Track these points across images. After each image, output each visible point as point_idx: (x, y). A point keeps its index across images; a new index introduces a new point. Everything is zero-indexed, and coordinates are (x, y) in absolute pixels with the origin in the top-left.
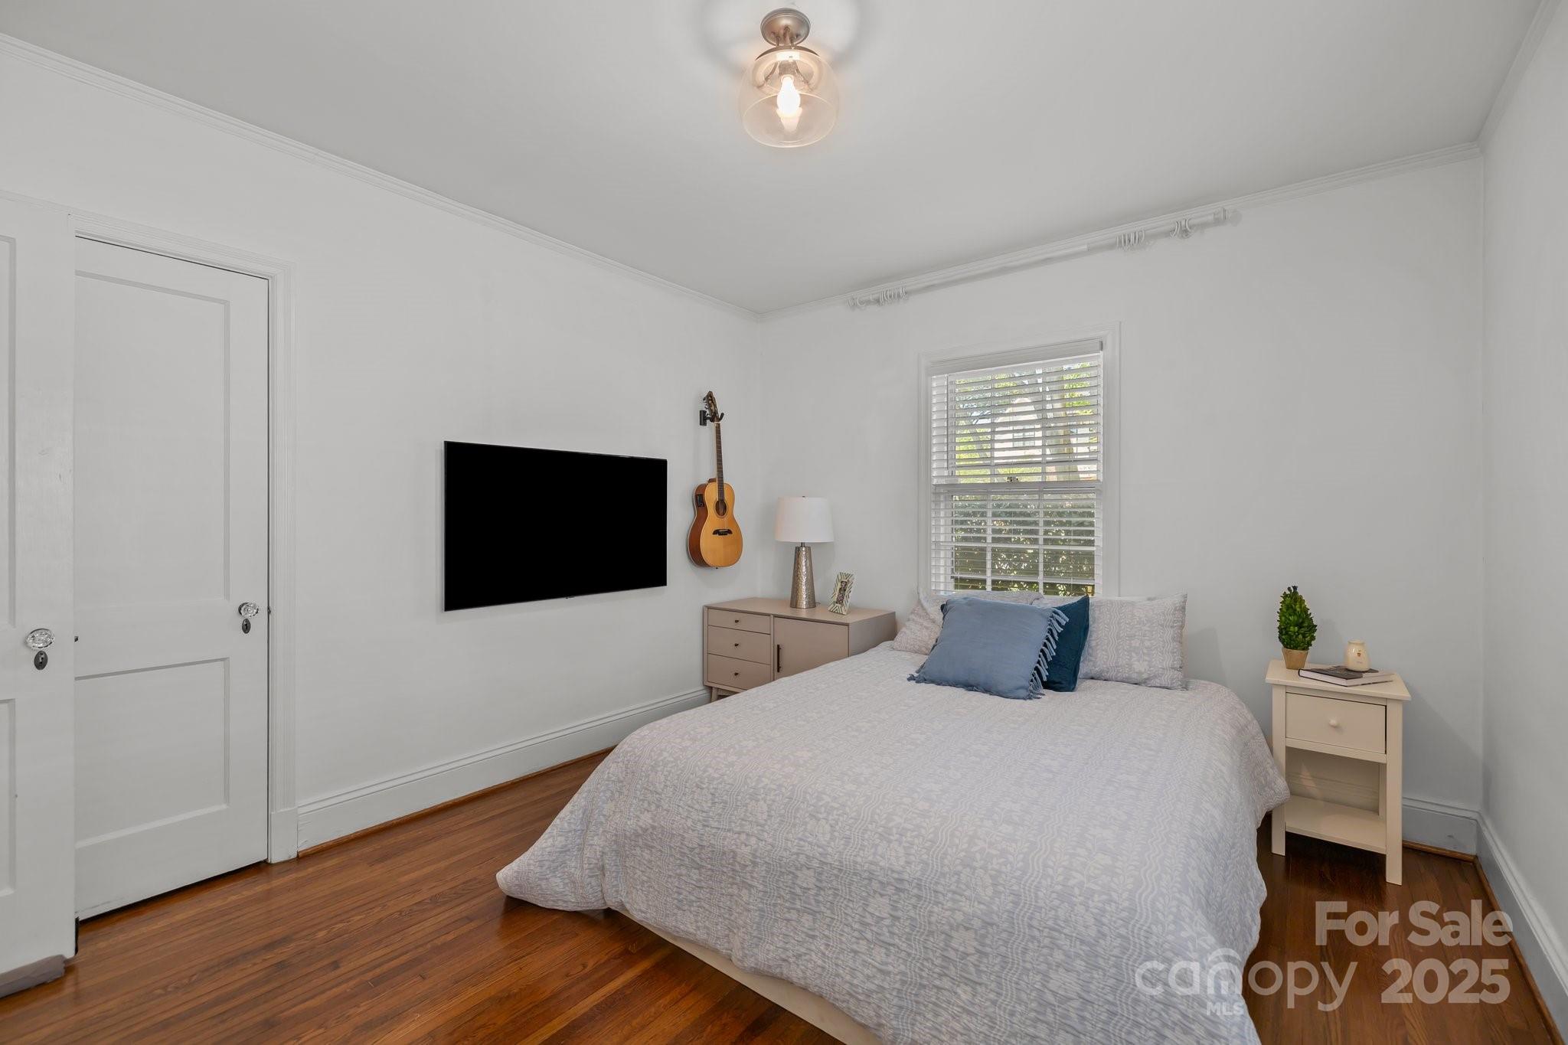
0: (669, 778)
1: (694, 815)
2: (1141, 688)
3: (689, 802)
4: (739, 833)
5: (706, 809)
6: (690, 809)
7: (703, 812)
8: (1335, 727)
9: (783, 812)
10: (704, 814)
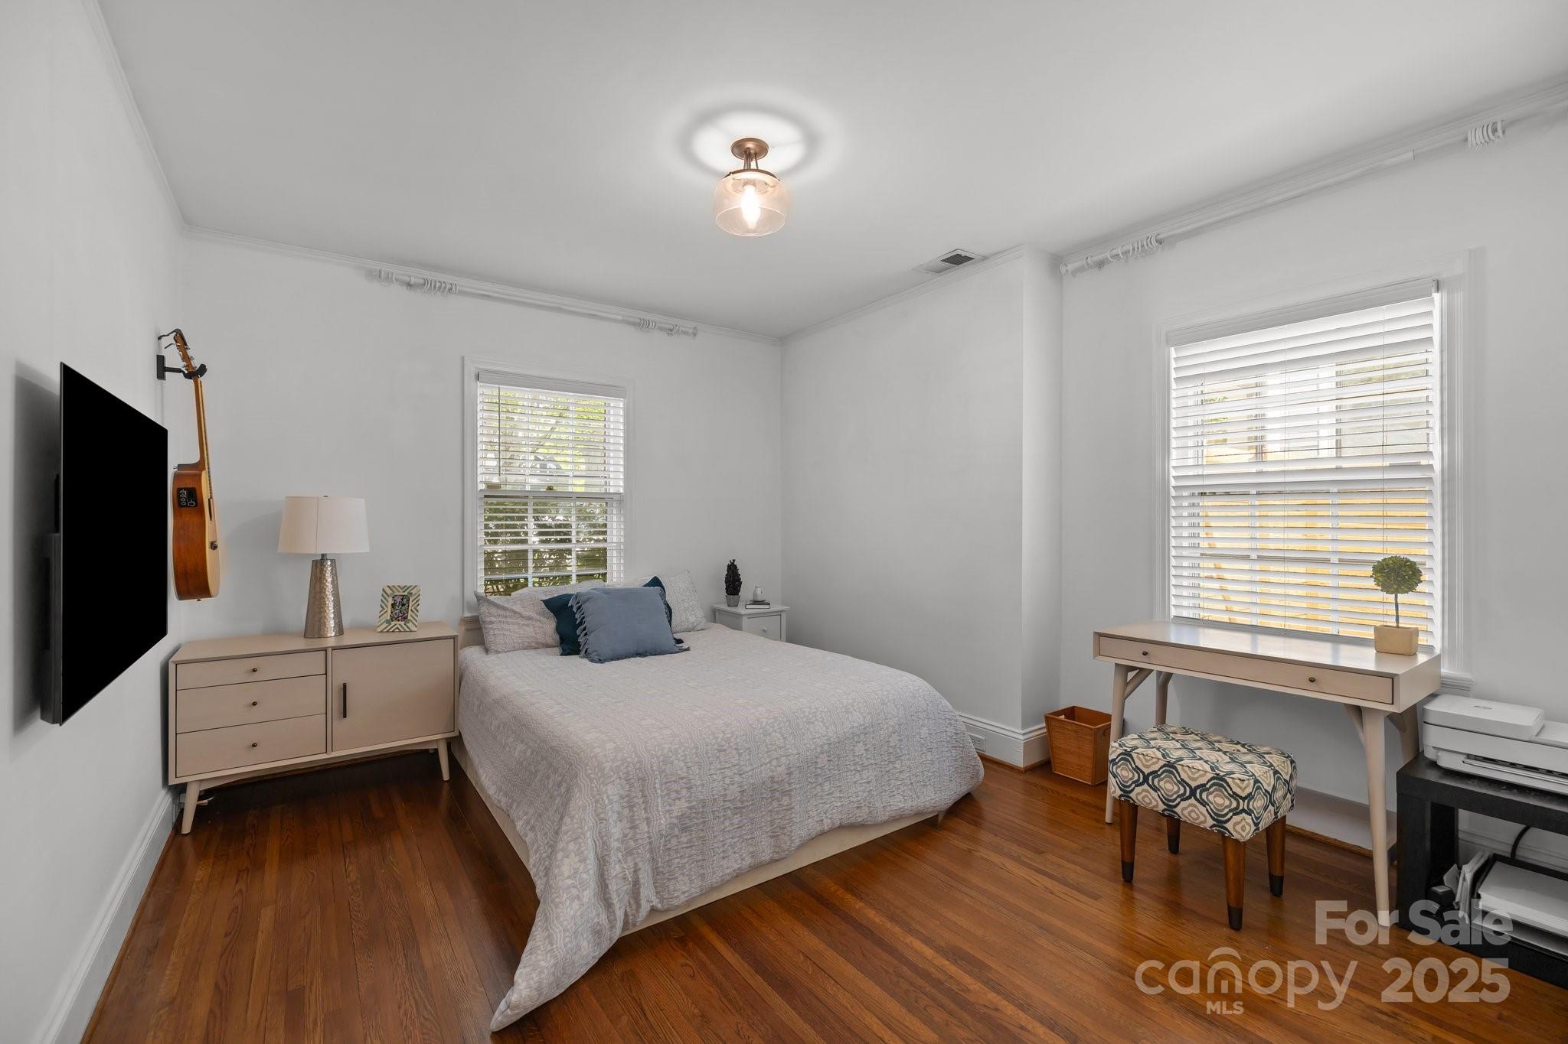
0: (688, 760)
1: (728, 773)
2: (692, 632)
3: (719, 766)
4: (770, 762)
5: (736, 762)
6: (722, 771)
7: (734, 766)
8: (764, 630)
9: (791, 731)
10: (737, 767)
